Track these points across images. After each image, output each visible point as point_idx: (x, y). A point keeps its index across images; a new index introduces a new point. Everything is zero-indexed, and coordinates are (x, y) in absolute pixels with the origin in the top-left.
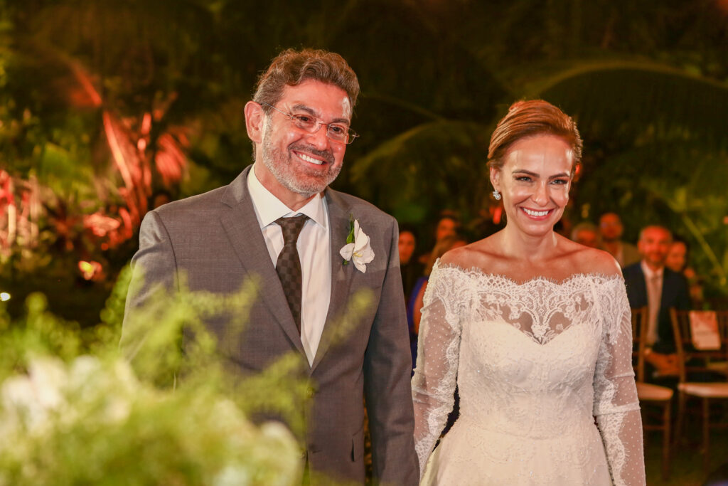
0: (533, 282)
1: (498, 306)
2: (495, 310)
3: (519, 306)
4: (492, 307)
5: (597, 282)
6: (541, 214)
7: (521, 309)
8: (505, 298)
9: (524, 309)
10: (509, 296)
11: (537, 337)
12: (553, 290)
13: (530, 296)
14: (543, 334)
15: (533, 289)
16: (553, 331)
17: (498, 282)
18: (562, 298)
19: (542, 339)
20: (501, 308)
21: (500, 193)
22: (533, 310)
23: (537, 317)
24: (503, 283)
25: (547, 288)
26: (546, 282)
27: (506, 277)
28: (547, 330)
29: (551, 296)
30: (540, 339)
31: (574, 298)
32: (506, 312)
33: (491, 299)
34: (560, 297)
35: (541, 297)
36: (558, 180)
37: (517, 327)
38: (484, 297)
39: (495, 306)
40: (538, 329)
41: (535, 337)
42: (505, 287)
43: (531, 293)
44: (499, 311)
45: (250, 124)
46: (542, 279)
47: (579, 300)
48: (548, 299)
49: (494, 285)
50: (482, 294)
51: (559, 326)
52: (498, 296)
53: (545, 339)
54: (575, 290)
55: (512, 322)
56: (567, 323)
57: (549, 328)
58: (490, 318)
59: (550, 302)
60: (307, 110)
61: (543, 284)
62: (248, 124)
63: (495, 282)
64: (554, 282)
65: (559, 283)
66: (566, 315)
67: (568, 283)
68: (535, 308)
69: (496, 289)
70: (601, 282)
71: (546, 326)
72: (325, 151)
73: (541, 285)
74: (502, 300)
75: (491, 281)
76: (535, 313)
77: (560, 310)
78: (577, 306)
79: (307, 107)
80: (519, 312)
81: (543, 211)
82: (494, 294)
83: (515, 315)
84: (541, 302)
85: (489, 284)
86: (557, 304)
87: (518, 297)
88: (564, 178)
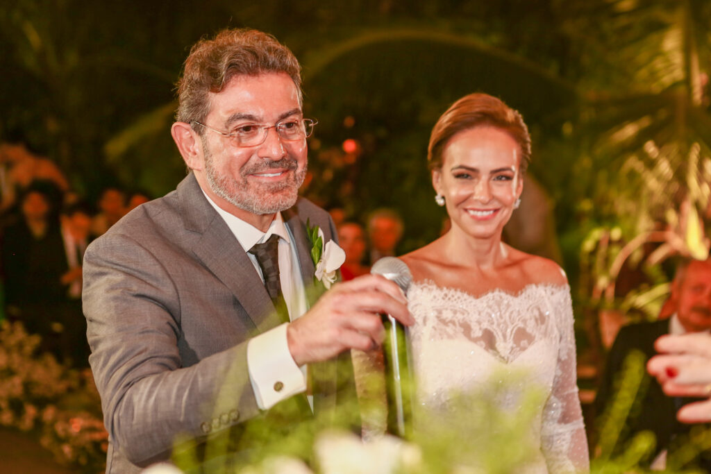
0: (490, 295)
1: (457, 323)
2: (454, 327)
3: (479, 323)
4: (450, 325)
5: (549, 292)
6: (485, 214)
7: (482, 326)
8: (463, 314)
9: (485, 325)
10: (467, 311)
11: (503, 356)
12: (511, 303)
13: (489, 311)
14: (509, 352)
15: (491, 303)
16: (518, 349)
17: (453, 296)
18: (521, 312)
19: (508, 358)
20: (461, 325)
21: (443, 198)
22: (495, 326)
23: (500, 334)
24: (459, 298)
25: (506, 302)
26: (503, 294)
27: (461, 291)
28: (512, 348)
29: (510, 310)
30: (506, 358)
31: (532, 311)
32: (467, 329)
33: (447, 315)
34: (519, 311)
35: (500, 311)
36: (501, 175)
37: (481, 346)
38: (440, 312)
39: (454, 323)
40: (503, 346)
41: (500, 357)
42: (461, 301)
43: (490, 307)
44: (459, 329)
45: (185, 150)
46: (500, 291)
47: (536, 313)
48: (507, 314)
49: (449, 299)
50: (437, 310)
51: (524, 343)
52: (455, 312)
53: (511, 357)
54: (531, 302)
55: (475, 340)
56: (531, 339)
57: (515, 345)
58: (450, 337)
59: (510, 318)
60: (245, 117)
61: (501, 297)
62: (182, 149)
63: (450, 296)
64: (511, 295)
65: (516, 295)
66: (529, 330)
67: (524, 294)
68: (496, 322)
69: (451, 304)
70: (552, 293)
71: (510, 343)
72: (283, 159)
73: (498, 298)
74: (460, 316)
75: (446, 295)
76: (497, 329)
77: (521, 325)
78: (536, 320)
79: (243, 114)
80: (480, 329)
81: (487, 210)
82: (451, 310)
83: (477, 333)
84: (501, 317)
85: (443, 299)
86: (518, 319)
87: (477, 313)
88: (508, 173)
